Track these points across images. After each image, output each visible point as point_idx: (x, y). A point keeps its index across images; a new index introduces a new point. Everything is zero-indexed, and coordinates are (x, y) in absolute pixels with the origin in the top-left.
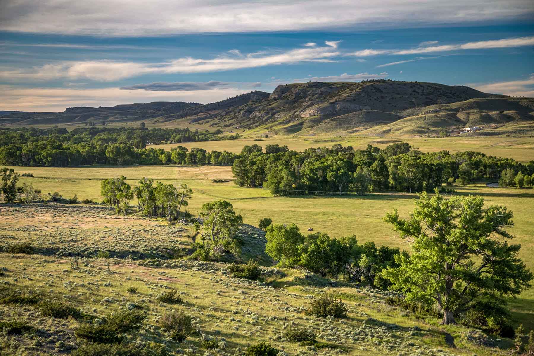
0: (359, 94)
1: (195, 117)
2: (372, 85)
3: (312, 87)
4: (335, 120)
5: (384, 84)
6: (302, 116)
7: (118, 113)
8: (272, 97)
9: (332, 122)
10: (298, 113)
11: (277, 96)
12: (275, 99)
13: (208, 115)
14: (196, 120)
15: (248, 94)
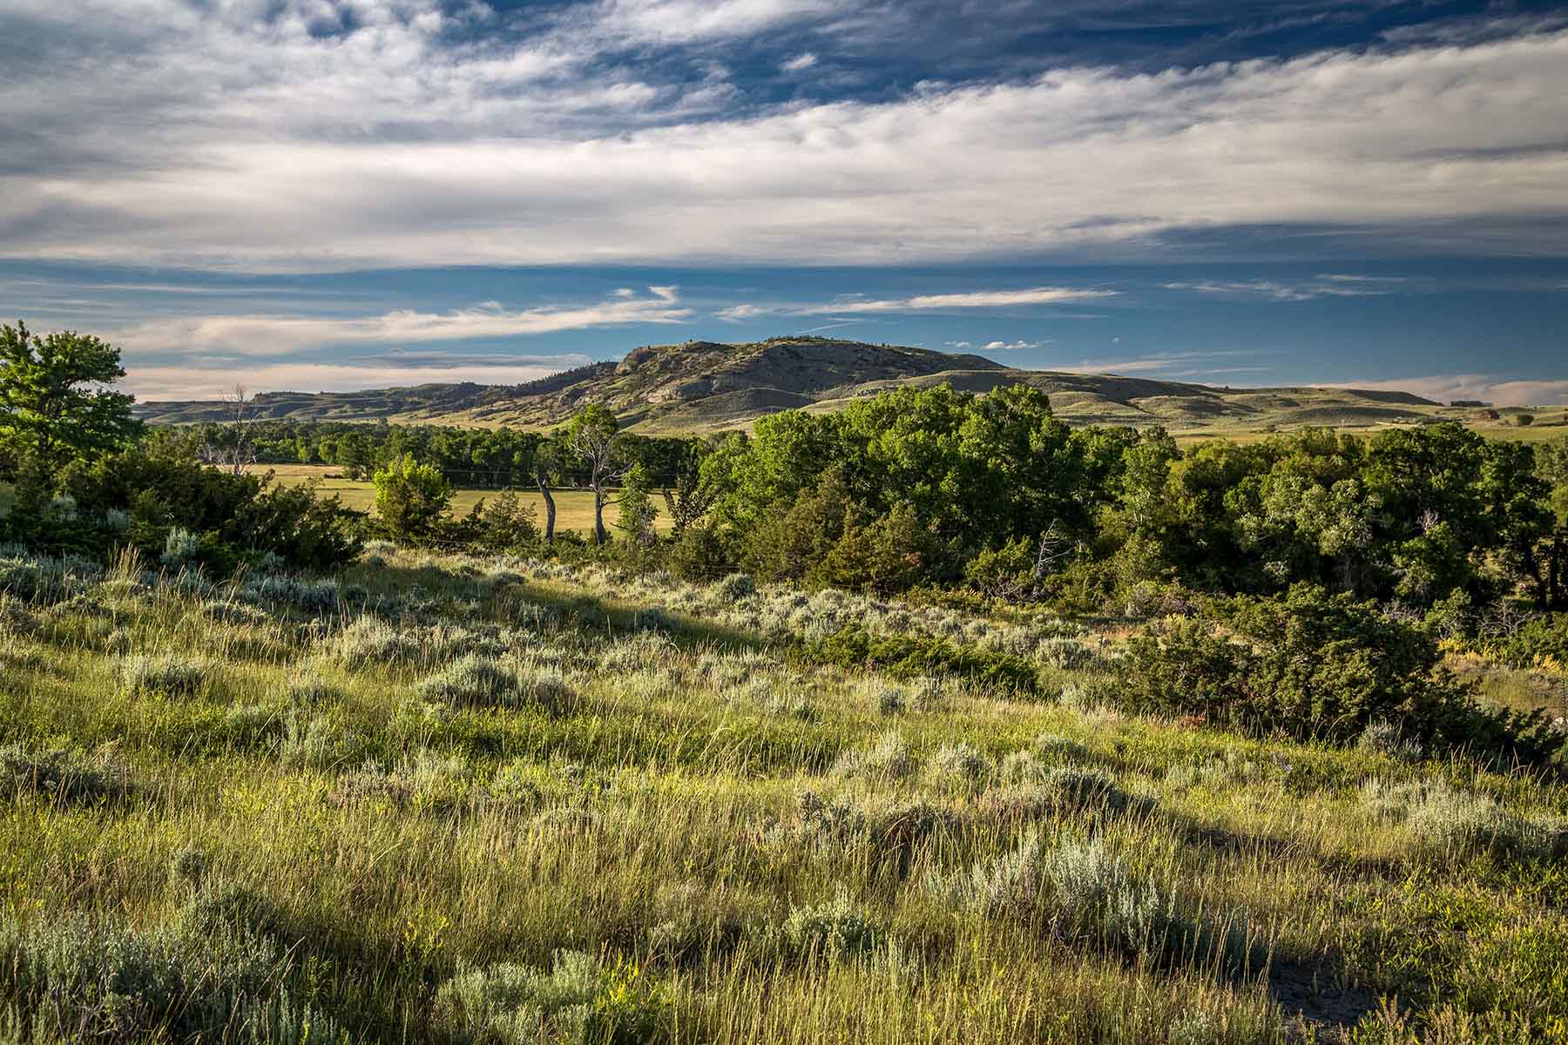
0: (758, 360)
1: (485, 408)
2: (784, 346)
3: (693, 351)
4: (696, 405)
5: (806, 344)
6: (650, 400)
7: (348, 402)
8: (620, 369)
9: (692, 410)
10: (644, 394)
11: (628, 368)
12: (625, 373)
13: (512, 406)
14: (482, 414)
15: (592, 366)
